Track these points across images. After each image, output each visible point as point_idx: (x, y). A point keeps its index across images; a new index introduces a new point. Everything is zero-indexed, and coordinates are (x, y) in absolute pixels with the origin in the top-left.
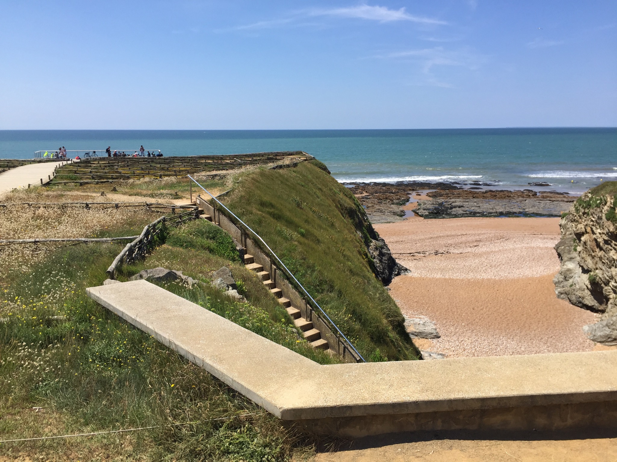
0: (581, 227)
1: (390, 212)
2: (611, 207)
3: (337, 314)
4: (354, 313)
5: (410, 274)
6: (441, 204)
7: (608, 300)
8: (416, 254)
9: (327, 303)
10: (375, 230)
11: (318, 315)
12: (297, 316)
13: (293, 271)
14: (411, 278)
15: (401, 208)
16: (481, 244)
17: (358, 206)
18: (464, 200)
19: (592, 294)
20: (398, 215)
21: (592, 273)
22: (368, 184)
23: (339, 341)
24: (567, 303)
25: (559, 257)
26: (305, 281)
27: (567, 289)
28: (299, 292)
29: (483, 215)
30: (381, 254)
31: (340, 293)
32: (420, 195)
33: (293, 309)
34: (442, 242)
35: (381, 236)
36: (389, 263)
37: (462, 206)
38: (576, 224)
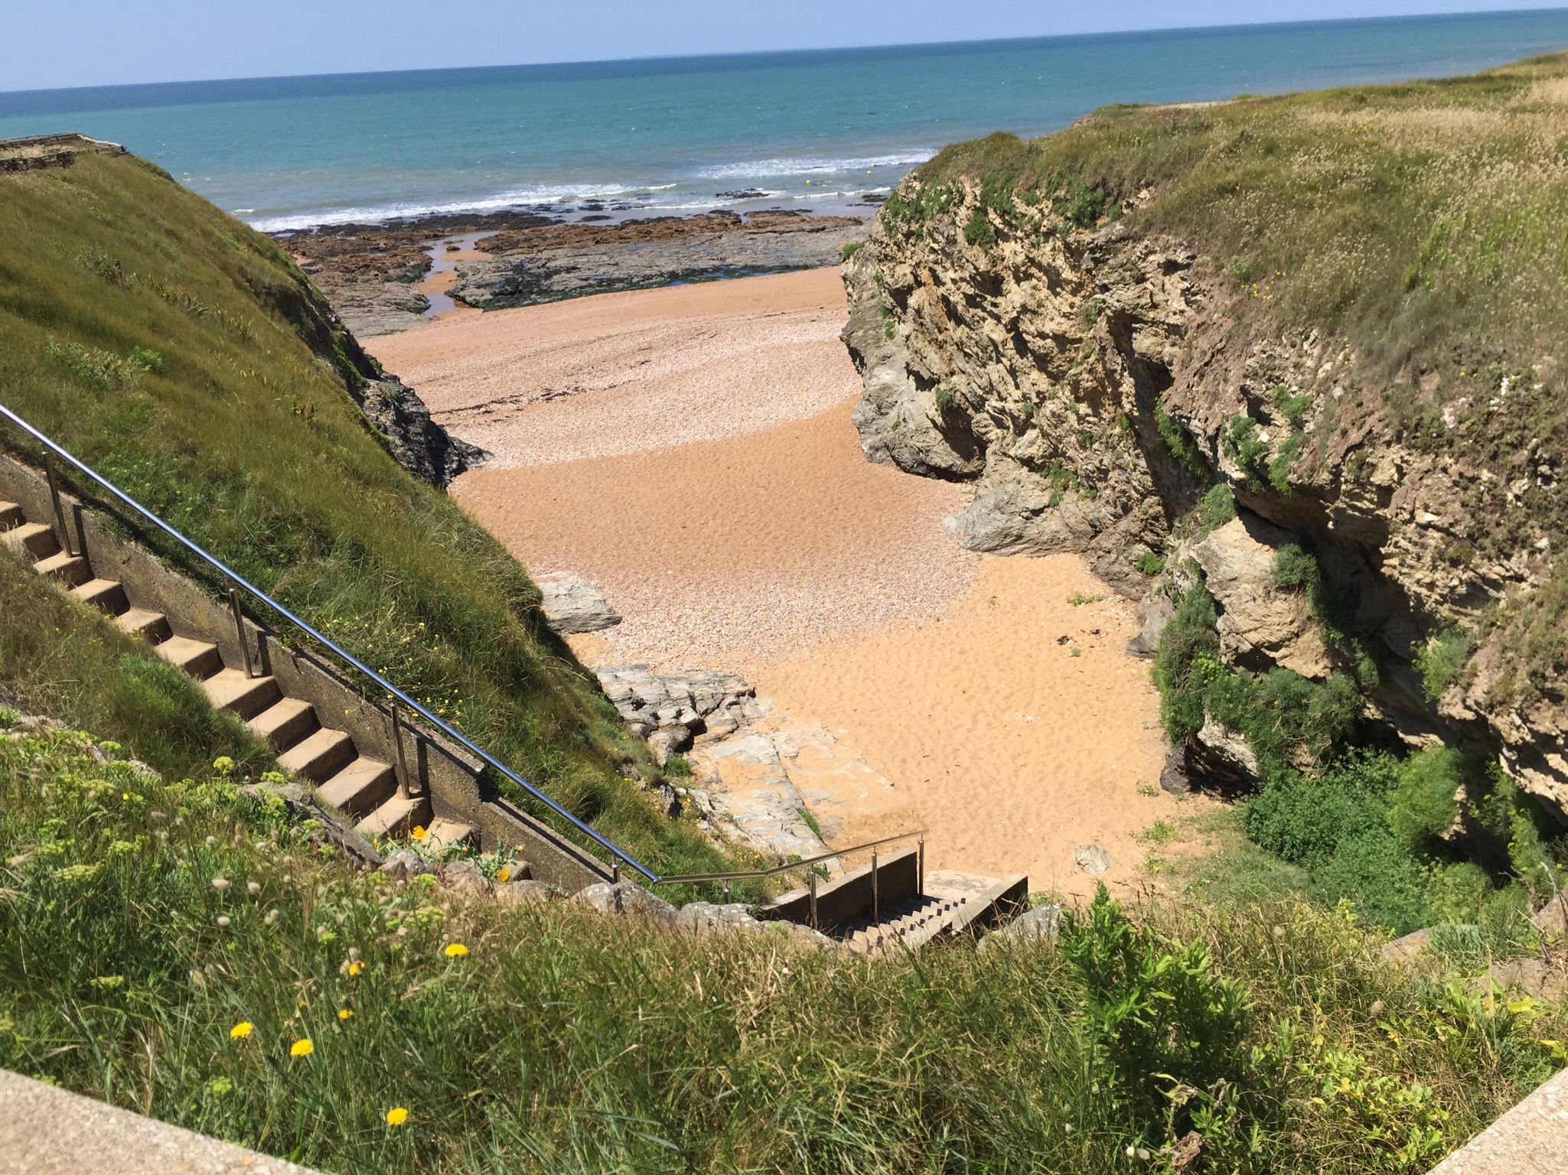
0: (903, 273)
1: (387, 303)
2: (976, 209)
3: (370, 631)
4: (422, 611)
5: (491, 464)
6: (519, 268)
7: (983, 445)
8: (493, 407)
9: (319, 597)
10: (366, 352)
11: (295, 647)
12: (209, 665)
13: (157, 502)
14: (498, 472)
15: (416, 289)
16: (654, 356)
17: (302, 283)
18: (576, 252)
19: (946, 438)
20: (409, 310)
21: (942, 386)
22: (304, 233)
23: (397, 722)
24: (892, 470)
25: (854, 361)
26: (211, 534)
27: (888, 436)
28: (198, 577)
29: (631, 284)
30: (403, 420)
31: (358, 551)
32: (456, 249)
33: (185, 646)
34: (556, 363)
35: (388, 368)
36: (430, 442)
37: (574, 268)
38: (891, 265)
